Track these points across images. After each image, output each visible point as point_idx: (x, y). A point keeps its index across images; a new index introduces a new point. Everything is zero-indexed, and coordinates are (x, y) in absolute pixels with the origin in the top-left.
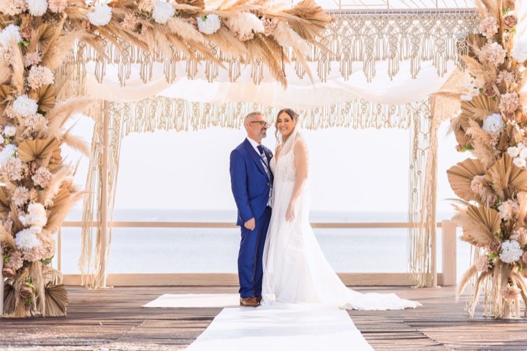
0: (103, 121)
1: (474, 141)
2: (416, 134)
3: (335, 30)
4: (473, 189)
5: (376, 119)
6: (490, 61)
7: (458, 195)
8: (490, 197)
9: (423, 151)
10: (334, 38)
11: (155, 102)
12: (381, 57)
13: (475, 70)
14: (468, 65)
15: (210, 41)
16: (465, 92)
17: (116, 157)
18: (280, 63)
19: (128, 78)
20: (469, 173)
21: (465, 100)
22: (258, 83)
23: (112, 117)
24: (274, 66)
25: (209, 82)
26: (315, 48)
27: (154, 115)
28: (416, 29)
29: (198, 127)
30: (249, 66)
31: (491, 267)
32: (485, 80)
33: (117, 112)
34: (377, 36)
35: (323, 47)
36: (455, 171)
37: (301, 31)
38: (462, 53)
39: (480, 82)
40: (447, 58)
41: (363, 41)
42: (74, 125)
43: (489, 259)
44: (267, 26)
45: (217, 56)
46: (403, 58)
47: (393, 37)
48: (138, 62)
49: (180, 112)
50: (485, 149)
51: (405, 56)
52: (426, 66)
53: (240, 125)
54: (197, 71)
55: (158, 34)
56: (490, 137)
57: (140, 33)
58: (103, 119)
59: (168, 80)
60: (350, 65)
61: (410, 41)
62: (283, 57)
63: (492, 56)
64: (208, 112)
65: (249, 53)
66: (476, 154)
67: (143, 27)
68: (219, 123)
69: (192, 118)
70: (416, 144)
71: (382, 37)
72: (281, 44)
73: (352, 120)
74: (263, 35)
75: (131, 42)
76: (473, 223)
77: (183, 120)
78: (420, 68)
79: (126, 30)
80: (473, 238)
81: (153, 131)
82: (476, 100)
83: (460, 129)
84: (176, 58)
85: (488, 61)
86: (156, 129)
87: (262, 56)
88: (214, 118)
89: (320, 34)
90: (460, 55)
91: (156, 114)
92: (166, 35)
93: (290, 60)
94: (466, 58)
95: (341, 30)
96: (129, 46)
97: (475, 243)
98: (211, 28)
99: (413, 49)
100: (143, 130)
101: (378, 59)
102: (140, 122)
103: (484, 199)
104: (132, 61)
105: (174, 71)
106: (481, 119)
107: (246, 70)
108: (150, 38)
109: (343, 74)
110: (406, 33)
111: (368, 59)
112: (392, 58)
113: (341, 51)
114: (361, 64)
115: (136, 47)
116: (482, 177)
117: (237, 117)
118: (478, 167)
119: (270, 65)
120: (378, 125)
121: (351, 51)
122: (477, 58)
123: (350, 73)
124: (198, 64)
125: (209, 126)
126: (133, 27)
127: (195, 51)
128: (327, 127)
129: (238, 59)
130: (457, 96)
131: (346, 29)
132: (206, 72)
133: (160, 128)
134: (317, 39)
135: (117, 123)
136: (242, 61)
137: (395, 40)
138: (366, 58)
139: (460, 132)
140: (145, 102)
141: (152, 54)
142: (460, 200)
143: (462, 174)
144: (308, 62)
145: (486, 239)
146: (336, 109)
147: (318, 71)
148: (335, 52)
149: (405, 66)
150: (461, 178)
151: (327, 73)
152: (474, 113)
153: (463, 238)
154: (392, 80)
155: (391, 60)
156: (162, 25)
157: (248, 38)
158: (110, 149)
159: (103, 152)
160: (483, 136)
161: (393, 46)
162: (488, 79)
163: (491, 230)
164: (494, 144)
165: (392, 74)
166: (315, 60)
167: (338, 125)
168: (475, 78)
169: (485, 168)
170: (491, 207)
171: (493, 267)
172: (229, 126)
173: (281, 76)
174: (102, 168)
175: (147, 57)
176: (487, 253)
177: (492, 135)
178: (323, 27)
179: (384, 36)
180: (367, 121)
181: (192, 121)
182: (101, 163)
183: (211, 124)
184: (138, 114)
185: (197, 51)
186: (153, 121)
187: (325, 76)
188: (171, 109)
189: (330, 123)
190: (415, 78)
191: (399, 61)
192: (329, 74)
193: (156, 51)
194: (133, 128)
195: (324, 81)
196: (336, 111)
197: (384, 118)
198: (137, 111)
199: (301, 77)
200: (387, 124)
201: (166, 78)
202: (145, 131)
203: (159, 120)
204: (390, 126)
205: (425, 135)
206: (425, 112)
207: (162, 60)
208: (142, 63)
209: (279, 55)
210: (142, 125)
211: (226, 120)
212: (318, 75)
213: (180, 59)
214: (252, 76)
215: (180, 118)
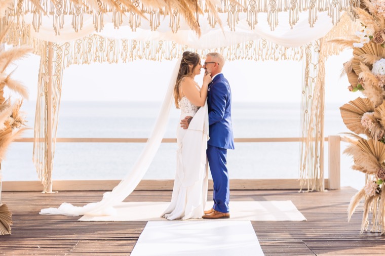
0: (47, 56)
1: (364, 83)
2: (307, 65)
4: (363, 124)
5: (274, 53)
6: (379, 12)
7: (349, 128)
8: (378, 132)
9: (313, 79)
11: (90, 39)
12: (283, 9)
13: (366, 21)
14: (359, 16)
16: (357, 40)
17: (59, 85)
18: (194, 14)
19: (62, 27)
20: (359, 110)
21: (357, 47)
22: (175, 32)
23: (55, 52)
24: (190, 17)
25: (133, 31)
27: (90, 50)
29: (127, 60)
30: (168, 17)
31: (378, 191)
32: (375, 29)
33: (60, 47)
36: (348, 108)
38: (354, 4)
39: (371, 31)
40: (341, 9)
42: (14, 71)
43: (377, 185)
45: (139, 8)
46: (302, 9)
48: (70, 13)
49: (111, 48)
50: (374, 89)
51: (304, 7)
52: (323, 16)
53: (161, 58)
54: (122, 21)
56: (379, 79)
58: (48, 54)
59: (97, 29)
60: (256, 16)
62: (197, 9)
63: (381, 8)
64: (135, 47)
65: (168, 7)
66: (366, 93)
68: (145, 56)
69: (122, 53)
70: (307, 73)
73: (254, 54)
76: (363, 154)
77: (114, 55)
78: (316, 18)
80: (363, 168)
81: (89, 64)
82: (366, 46)
83: (353, 72)
84: (103, 11)
85: (377, 12)
86: (92, 62)
87: (178, 8)
88: (140, 53)
90: (352, 7)
91: (92, 49)
93: (203, 11)
94: (359, 10)
97: (365, 171)
100: (81, 63)
101: (280, 10)
102: (78, 56)
103: (372, 134)
104: (65, 13)
105: (102, 21)
106: (371, 63)
107: (166, 20)
109: (250, 24)
111: (271, 10)
112: (293, 10)
113: (248, 3)
114: (266, 14)
116: (371, 114)
117: (159, 52)
118: (367, 105)
119: (186, 16)
120: (276, 57)
121: (257, 3)
122: (367, 10)
123: (256, 22)
124: (123, 15)
125: (135, 59)
127: (120, 4)
128: (233, 59)
129: (158, 10)
130: (350, 43)
132: (130, 22)
133: (95, 60)
135: (59, 57)
136: (161, 12)
138: (269, 8)
139: (352, 74)
142: (352, 134)
143: (353, 110)
144: (219, 13)
145: (374, 168)
147: (228, 21)
148: (243, 5)
149: (304, 16)
150: (353, 114)
151: (236, 23)
152: (365, 59)
153: (354, 168)
154: (292, 28)
155: (292, 12)
158: (54, 78)
159: (48, 81)
160: (373, 79)
162: (378, 28)
163: (378, 160)
164: (382, 85)
165: (293, 23)
166: (225, 12)
167: (242, 58)
168: (366, 27)
169: (374, 106)
170: (379, 140)
171: (380, 191)
172: (152, 59)
173: (196, 26)
174: (47, 94)
175: (78, 9)
176: (375, 180)
177: (380, 77)
180: (267, 54)
181: (122, 55)
182: (47, 89)
183: (137, 57)
184: (77, 50)
185: (122, 3)
186: (89, 55)
187: (234, 26)
188: (104, 45)
189: (236, 57)
190: (313, 26)
191: (299, 12)
192: (237, 23)
193: (85, 4)
194: (73, 61)
195: (233, 30)
196: (241, 46)
197: (281, 52)
198: (76, 47)
199: (213, 27)
200: (283, 57)
201: (95, 27)
202: (83, 63)
203: (94, 54)
204: (285, 58)
205: (315, 66)
206: (315, 47)
207: (91, 12)
208: (74, 14)
209: (194, 7)
210: (80, 58)
211: (150, 54)
212: (228, 25)
213: (107, 11)
214: (170, 26)
215: (112, 52)
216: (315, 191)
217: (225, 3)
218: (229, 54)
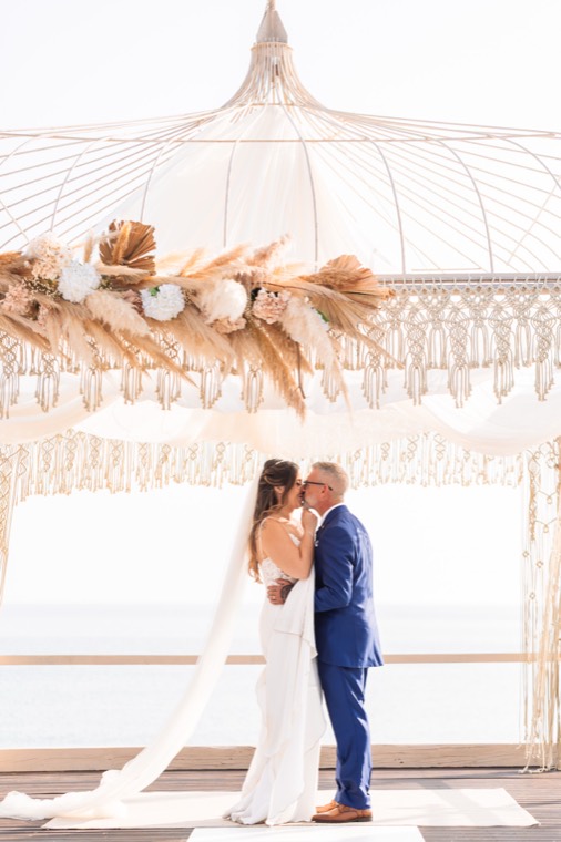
2: (533, 495)
3: (394, 312)
5: (462, 469)
9: (546, 526)
10: (393, 328)
11: (72, 441)
12: (481, 363)
15: (165, 334)
17: (3, 540)
18: (294, 374)
19: (14, 402)
22: (253, 410)
24: (284, 381)
25: (164, 409)
26: (358, 347)
27: (72, 465)
28: (544, 310)
29: (149, 484)
33: (7, 459)
34: (472, 323)
35: (373, 344)
37: (334, 315)
41: (447, 332)
44: (269, 304)
45: (178, 361)
46: (520, 362)
47: (501, 324)
48: (32, 372)
49: (116, 459)
51: (525, 359)
53: (221, 481)
54: (141, 388)
55: (68, 321)
57: (36, 319)
59: (87, 406)
60: (424, 377)
61: (533, 331)
62: (300, 362)
64: (166, 457)
67: (41, 308)
68: (186, 477)
69: (139, 470)
70: (533, 514)
71: (482, 326)
72: (295, 338)
73: (420, 472)
74: (263, 322)
75: (19, 336)
77: (122, 473)
78: (552, 382)
79: (9, 314)
81: (68, 494)
84: (101, 366)
86: (74, 489)
87: (260, 360)
88: (177, 470)
89: (369, 318)
91: (74, 463)
92: (84, 323)
93: (313, 367)
95: (406, 312)
96: (15, 344)
98: (167, 310)
99: (540, 347)
100: (51, 491)
101: (474, 365)
102: (46, 477)
104: (21, 372)
105: (100, 389)
108: (54, 328)
109: (410, 393)
110: (526, 318)
111: (457, 365)
112: (501, 364)
113: (407, 350)
114: (445, 374)
115: (28, 346)
117: (216, 468)
119: (276, 378)
120: (466, 480)
121: (426, 350)
123: (424, 391)
124: (144, 375)
125: (167, 483)
126: (23, 308)
127: (138, 351)
128: (374, 484)
129: (218, 365)
131: (415, 311)
132: (158, 391)
133: (80, 487)
134: (363, 330)
135: (4, 479)
137: (506, 330)
138: (451, 360)
140: (53, 442)
141: (58, 358)
144: (345, 371)
146: (391, 452)
147: (363, 387)
148: (396, 357)
149: (524, 378)
151: (381, 391)
154: (500, 403)
155: (499, 368)
156: (77, 304)
157: (235, 328)
161: (502, 340)
165: (502, 392)
166: (358, 368)
167: (395, 481)
172: (203, 483)
173: (295, 399)
175: (49, 364)
178: (374, 307)
179: (486, 322)
180: (446, 473)
181: (138, 474)
183: (171, 480)
184: (43, 464)
185: (142, 351)
186: (68, 475)
187: (378, 397)
188: (101, 454)
189: (380, 477)
190: (544, 399)
191: (515, 368)
192: (384, 392)
193: (65, 352)
194: (33, 488)
195: (375, 406)
196: (391, 456)
197: (475, 467)
198: (41, 457)
199: (333, 400)
200: (481, 479)
201: (84, 401)
202: (54, 493)
203: (80, 473)
204: (486, 482)
205: (549, 497)
206: (548, 457)
207: (77, 369)
208: (40, 374)
209: (293, 358)
210: (50, 482)
211: (198, 472)
212: (365, 395)
213: (109, 368)
214: (243, 398)
215: (117, 469)
216: (552, 770)
217: (358, 350)
218: (365, 472)
